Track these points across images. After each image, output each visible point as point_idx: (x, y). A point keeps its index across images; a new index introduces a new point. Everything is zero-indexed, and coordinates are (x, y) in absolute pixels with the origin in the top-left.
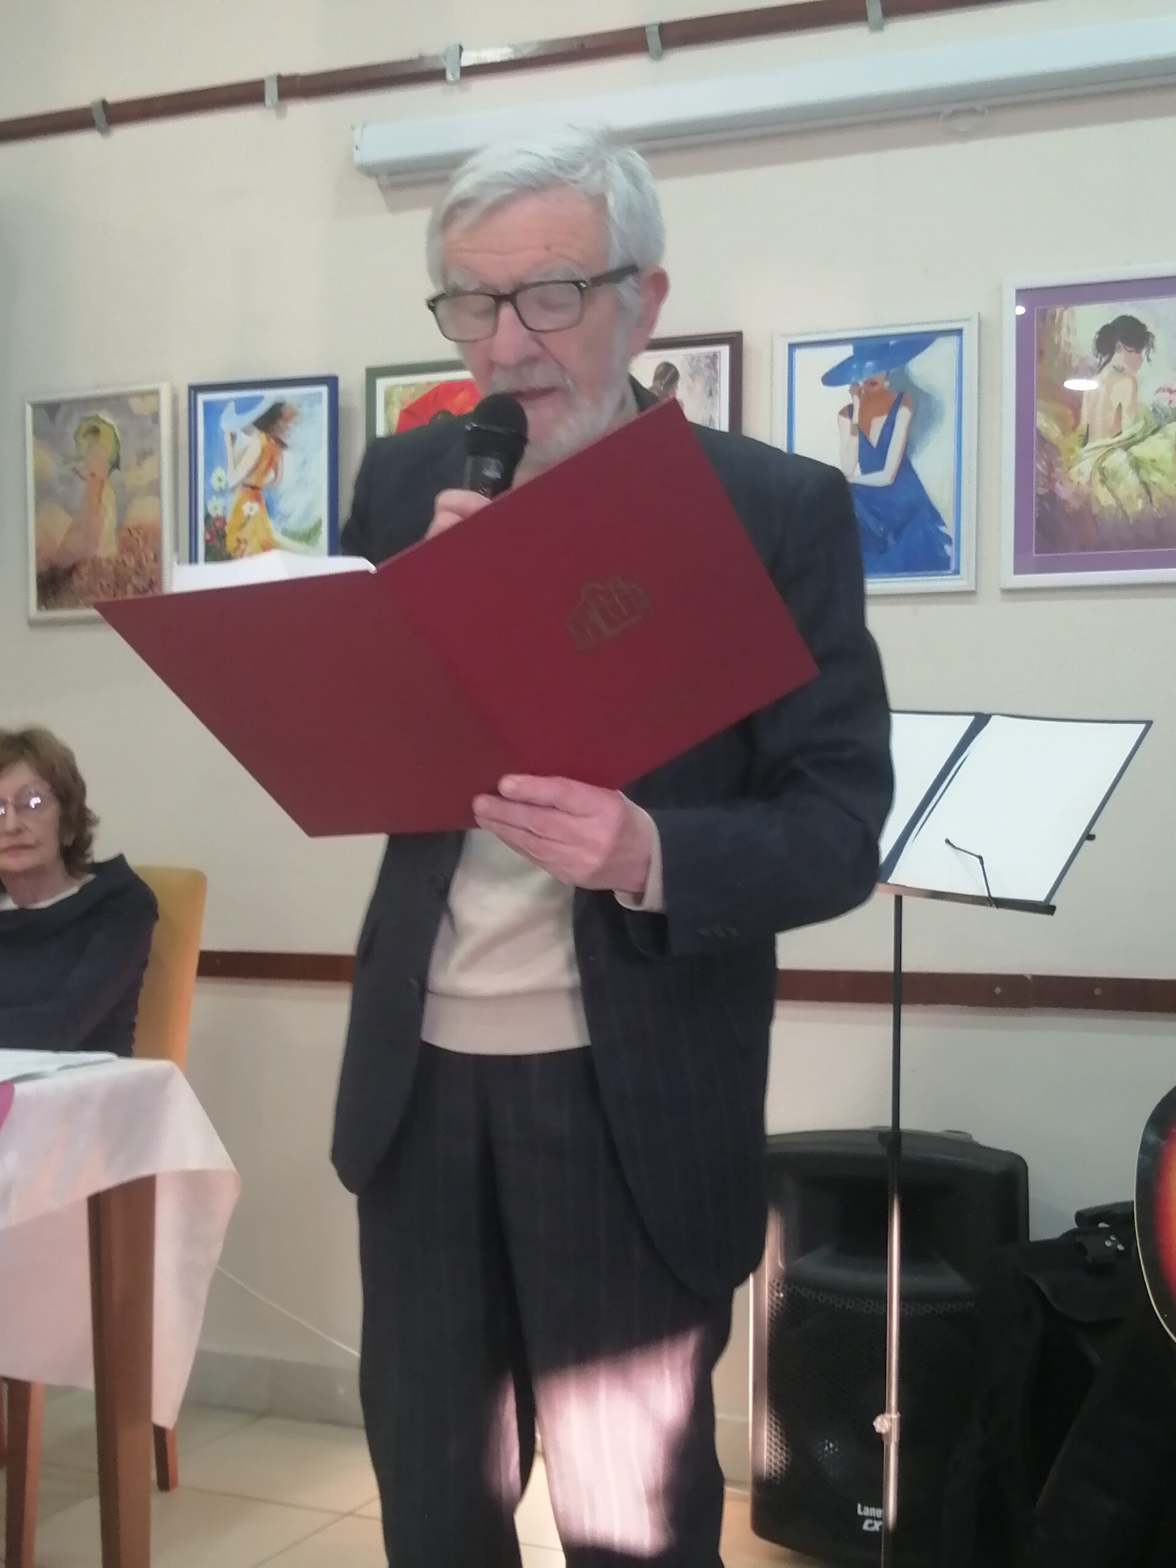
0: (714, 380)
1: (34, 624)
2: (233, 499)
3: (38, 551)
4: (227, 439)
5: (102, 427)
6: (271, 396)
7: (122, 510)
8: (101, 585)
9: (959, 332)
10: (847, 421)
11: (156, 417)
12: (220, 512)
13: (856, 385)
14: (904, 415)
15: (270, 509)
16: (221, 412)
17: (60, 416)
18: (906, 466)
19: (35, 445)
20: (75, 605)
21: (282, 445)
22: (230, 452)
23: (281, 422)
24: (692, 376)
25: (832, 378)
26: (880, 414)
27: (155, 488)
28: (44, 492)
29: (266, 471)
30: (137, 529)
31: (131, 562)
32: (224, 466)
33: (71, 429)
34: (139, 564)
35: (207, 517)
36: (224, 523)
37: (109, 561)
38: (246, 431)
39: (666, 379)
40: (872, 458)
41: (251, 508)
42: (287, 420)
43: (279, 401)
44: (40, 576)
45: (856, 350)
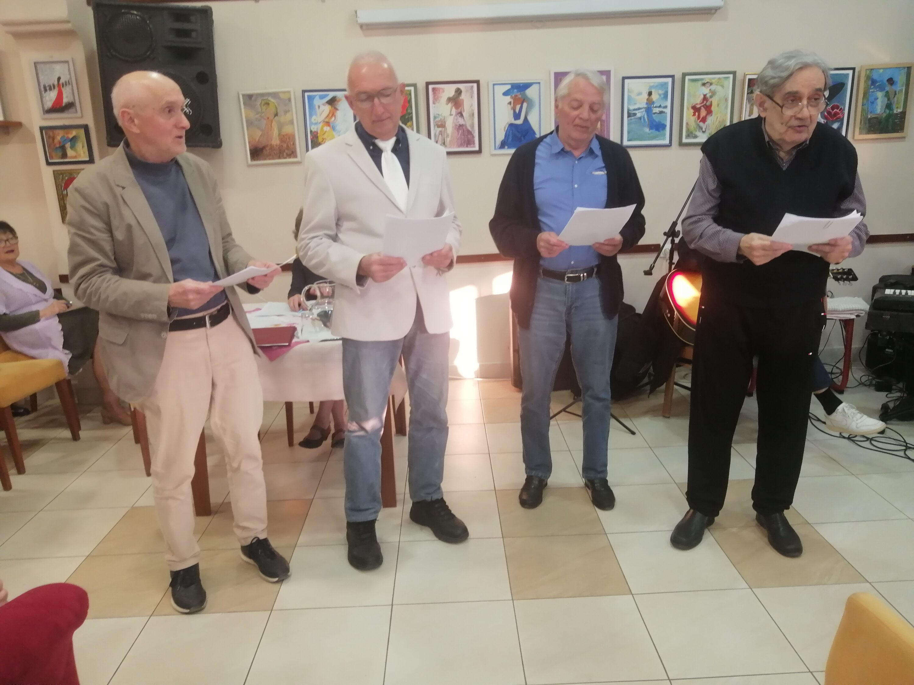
0: (472, 93)
1: (249, 166)
2: (320, 126)
3: (249, 143)
4: (317, 107)
5: (270, 103)
6: (331, 95)
7: (280, 129)
8: (274, 153)
9: (539, 83)
10: (509, 106)
11: (290, 100)
12: (315, 130)
13: (511, 96)
14: (525, 105)
15: (333, 128)
16: (314, 98)
17: (253, 99)
18: (526, 119)
19: (244, 108)
20: (265, 159)
21: (337, 109)
22: (318, 111)
23: (336, 102)
24: (467, 91)
25: (505, 94)
26: (519, 104)
27: (291, 122)
28: (250, 123)
29: (332, 117)
30: (287, 135)
31: (285, 145)
32: (316, 115)
33: (258, 103)
34: (288, 146)
35: (311, 131)
36: (317, 133)
37: (276, 145)
38: (323, 105)
39: (459, 92)
40: (517, 116)
41: (327, 128)
42: (338, 102)
43: (335, 96)
44: (251, 150)
45: (512, 86)
